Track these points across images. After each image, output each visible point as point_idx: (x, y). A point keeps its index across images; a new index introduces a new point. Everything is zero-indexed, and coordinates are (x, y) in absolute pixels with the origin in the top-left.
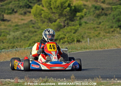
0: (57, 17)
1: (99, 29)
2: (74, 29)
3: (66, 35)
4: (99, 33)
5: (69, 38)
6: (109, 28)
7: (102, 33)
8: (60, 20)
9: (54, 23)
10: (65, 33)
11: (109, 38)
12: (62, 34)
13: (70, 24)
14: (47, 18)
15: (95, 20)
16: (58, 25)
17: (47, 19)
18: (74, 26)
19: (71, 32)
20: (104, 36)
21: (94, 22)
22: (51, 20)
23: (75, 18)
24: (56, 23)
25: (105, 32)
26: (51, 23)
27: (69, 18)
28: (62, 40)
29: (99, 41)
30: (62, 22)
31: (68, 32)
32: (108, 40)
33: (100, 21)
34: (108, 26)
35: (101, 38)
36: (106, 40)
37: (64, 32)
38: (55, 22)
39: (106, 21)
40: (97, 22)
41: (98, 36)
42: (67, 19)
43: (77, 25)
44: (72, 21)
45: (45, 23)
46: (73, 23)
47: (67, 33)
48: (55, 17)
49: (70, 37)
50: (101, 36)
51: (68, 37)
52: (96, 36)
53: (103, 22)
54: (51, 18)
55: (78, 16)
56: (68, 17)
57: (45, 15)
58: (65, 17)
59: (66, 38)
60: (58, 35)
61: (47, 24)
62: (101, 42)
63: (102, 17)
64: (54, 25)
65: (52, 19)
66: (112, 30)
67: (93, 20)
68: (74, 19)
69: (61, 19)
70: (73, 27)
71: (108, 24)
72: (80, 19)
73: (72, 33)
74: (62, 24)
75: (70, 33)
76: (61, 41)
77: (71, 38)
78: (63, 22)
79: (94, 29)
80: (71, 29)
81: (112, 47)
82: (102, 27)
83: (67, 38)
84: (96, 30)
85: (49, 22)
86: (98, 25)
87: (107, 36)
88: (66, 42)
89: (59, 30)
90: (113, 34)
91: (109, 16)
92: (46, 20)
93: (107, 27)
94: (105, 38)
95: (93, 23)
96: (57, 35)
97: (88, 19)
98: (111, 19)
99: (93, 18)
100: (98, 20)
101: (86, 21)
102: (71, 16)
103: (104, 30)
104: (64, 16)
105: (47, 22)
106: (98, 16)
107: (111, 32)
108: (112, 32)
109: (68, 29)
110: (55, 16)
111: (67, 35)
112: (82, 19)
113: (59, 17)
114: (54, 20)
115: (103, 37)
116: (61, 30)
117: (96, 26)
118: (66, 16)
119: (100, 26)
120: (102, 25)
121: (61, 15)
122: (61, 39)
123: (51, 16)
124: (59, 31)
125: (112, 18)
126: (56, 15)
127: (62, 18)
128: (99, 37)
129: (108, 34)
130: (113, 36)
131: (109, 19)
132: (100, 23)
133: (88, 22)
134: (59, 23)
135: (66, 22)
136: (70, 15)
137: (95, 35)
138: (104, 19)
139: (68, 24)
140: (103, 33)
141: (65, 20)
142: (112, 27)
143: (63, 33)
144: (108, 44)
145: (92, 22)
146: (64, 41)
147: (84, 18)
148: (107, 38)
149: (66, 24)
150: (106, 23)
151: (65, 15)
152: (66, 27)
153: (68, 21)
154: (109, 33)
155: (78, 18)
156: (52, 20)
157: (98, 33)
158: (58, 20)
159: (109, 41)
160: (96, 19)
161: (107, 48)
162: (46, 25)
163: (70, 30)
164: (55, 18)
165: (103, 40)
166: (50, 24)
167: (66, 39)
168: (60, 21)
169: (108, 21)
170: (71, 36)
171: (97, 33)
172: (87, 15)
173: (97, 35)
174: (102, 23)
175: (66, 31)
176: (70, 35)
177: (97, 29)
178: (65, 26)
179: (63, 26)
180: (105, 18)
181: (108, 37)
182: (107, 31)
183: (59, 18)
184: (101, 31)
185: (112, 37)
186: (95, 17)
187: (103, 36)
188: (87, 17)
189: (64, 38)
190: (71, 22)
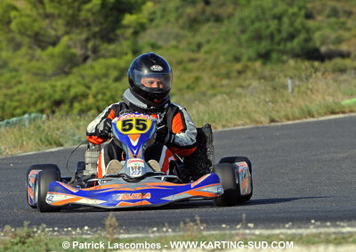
0: (62, 29)
1: (196, 64)
2: (115, 67)
3: (89, 88)
4: (197, 79)
5: (100, 97)
6: (228, 61)
7: (207, 79)
8: (70, 39)
9: (50, 50)
10: (87, 81)
11: (228, 94)
12: (78, 82)
13: (103, 52)
14: (29, 33)
15: (184, 37)
16: (63, 55)
17: (29, 36)
18: (114, 56)
19: (106, 75)
20: (213, 86)
21: (179, 42)
22: (40, 41)
23: (119, 32)
24: (57, 50)
25: (217, 76)
26: (43, 49)
27: (101, 31)
28: (80, 101)
29: (197, 103)
30: (75, 47)
31: (97, 77)
32: (225, 101)
33: (199, 38)
34: (225, 54)
35: (204, 94)
36: (218, 102)
37: (83, 78)
38: (54, 44)
39: (217, 41)
40: (189, 44)
41: (193, 89)
42: (94, 35)
43: (126, 54)
44: (111, 41)
45: (24, 50)
46: (112, 47)
47: (93, 81)
48: (56, 30)
49: (104, 94)
50: (204, 89)
51: (97, 93)
52: (188, 87)
53: (208, 42)
54: (42, 32)
55: (128, 27)
56: (97, 29)
57: (22, 24)
58: (85, 29)
59: (90, 96)
60: (65, 88)
61: (30, 51)
62: (202, 108)
63: (205, 28)
64: (52, 56)
65: (44, 36)
66: (238, 66)
67: (177, 37)
68: (116, 35)
69: (73, 36)
70: (113, 61)
71: (224, 48)
72: (136, 33)
73: (110, 81)
74: (78, 51)
75: (104, 80)
76: (76, 105)
77: (108, 94)
78: (79, 45)
79: (181, 67)
80: (108, 68)
81: (240, 122)
82: (206, 60)
83: (95, 96)
84: (186, 70)
85: (35, 47)
86: (193, 51)
87: (222, 86)
88: (89, 109)
89: (66, 70)
90: (241, 81)
91: (226, 22)
92: (26, 40)
93: (222, 59)
94: (215, 95)
95: (176, 47)
96: (63, 85)
97: (160, 34)
98: (234, 33)
99: (176, 30)
100: (194, 36)
101: (153, 41)
102: (104, 26)
103: (212, 67)
104: (83, 26)
105: (30, 48)
106: (193, 23)
107: (234, 74)
108: (240, 73)
109: (98, 66)
110: (54, 25)
111: (95, 87)
112: (142, 34)
113: (68, 29)
114: (51, 41)
115: (210, 92)
116: (75, 70)
117: (186, 55)
118: (89, 25)
119: (201, 55)
120: (206, 52)
121: (73, 23)
122: (75, 98)
123: (41, 28)
124: (67, 74)
125: (238, 30)
126: (57, 24)
127: (78, 31)
128: (196, 90)
129: (225, 82)
130: (241, 86)
131: (227, 32)
132: (199, 46)
133: (160, 43)
134: (69, 47)
135: (90, 45)
136: (102, 24)
137: (183, 85)
138: (213, 34)
139: (95, 50)
140: (210, 78)
141: (87, 40)
142: (237, 59)
143: (79, 79)
144: (224, 112)
145: (173, 43)
146: (86, 105)
147: (148, 32)
148: (222, 93)
149: (89, 53)
150: (218, 46)
151: (85, 23)
152: (89, 62)
153: (98, 42)
154: (228, 76)
155: (130, 31)
156: (44, 39)
157: (192, 79)
158: (65, 40)
159: (229, 102)
160: (186, 32)
161: (224, 126)
162: (26, 54)
163: (104, 71)
164: (52, 33)
165: (210, 102)
166: (38, 52)
167: (91, 100)
168: (70, 43)
169: (226, 40)
170: (107, 88)
171: (189, 78)
172: (155, 22)
173: (192, 86)
174: (206, 48)
175: (90, 72)
176: (103, 85)
177: (190, 66)
178: (86, 58)
179: (81, 59)
180: (214, 30)
181: (224, 89)
182: (223, 71)
183: (67, 33)
184: (204, 70)
185: (239, 90)
186: (182, 28)
187: (208, 89)
188: (157, 26)
189: (85, 96)
190: (105, 45)
